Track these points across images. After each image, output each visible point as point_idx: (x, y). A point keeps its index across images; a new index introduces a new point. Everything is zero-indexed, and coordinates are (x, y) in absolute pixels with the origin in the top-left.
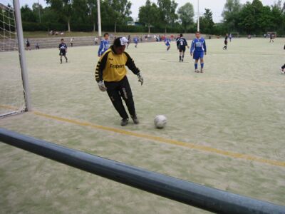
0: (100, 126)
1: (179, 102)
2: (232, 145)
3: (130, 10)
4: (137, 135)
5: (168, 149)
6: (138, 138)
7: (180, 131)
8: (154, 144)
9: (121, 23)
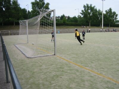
1: (115, 58)
3: (117, 18)
5: (93, 76)
6: (85, 70)
7: (104, 70)
8: (89, 73)
9: (112, 23)
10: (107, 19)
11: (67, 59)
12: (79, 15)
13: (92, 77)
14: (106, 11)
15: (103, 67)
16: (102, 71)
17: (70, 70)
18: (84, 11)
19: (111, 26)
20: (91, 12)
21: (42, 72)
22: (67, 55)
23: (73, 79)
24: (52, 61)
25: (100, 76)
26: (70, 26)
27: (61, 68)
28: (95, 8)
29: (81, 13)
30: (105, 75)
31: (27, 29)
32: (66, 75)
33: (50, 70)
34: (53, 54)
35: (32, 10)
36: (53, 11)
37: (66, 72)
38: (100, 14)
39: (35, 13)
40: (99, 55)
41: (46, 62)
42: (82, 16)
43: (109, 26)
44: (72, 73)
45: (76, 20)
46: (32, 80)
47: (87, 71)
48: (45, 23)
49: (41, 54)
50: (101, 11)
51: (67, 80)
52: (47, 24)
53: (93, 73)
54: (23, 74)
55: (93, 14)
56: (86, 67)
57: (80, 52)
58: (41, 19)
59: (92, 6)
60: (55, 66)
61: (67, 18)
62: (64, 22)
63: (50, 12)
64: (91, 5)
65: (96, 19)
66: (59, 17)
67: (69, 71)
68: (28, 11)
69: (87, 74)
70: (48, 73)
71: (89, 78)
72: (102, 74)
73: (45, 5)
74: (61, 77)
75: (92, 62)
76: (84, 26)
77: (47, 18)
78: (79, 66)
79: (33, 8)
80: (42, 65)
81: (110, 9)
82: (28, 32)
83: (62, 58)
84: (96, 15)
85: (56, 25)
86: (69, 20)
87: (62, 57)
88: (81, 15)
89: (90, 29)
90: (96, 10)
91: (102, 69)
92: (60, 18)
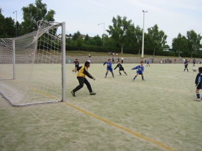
0: (98, 117)
1: (164, 108)
2: (178, 143)
3: (165, 41)
4: (117, 126)
5: (129, 139)
6: (116, 128)
7: (148, 128)
9: (159, 49)
10: (150, 42)
11: (84, 109)
12: (104, 34)
13: (127, 140)
14: (149, 29)
15: (146, 124)
16: (144, 129)
17: (90, 128)
18: (114, 28)
19: (156, 54)
20: (124, 30)
21: (39, 132)
22: (85, 101)
23: (95, 145)
24: (58, 112)
25: (141, 139)
26: (89, 51)
27: (73, 124)
28: (132, 23)
29: (108, 31)
30: (150, 136)
31: (14, 54)
32: (83, 137)
33: (54, 129)
34: (60, 100)
35: (23, 21)
36: (61, 24)
37: (83, 132)
38: (140, 33)
39: (28, 27)
40: (138, 102)
41: (47, 114)
42: (110, 36)
43: (152, 54)
44: (94, 134)
45: (100, 41)
46: (20, 147)
47: (120, 130)
48: (46, 45)
49: (39, 99)
50: (141, 29)
51: (84, 148)
52: (49, 46)
53: (128, 133)
54: (4, 136)
55: (128, 33)
56: (117, 124)
57: (106, 97)
58: (39, 39)
59: (127, 20)
60: (63, 122)
61: (84, 38)
62: (79, 45)
63: (56, 26)
64: (125, 18)
65: (133, 42)
66: (70, 35)
67: (87, 131)
68: (15, 22)
69: (119, 136)
70: (50, 135)
71: (123, 143)
72: (145, 135)
73: (47, 14)
74: (74, 141)
75: (127, 115)
76: (113, 52)
77: (50, 37)
78: (105, 121)
79: (25, 18)
80: (38, 120)
81: (156, 27)
82: (15, 60)
83: (75, 108)
84: (133, 34)
85: (67, 49)
86: (88, 42)
87: (75, 106)
88: (107, 34)
89: (122, 59)
90: (133, 27)
91: (144, 127)
92: (71, 37)
